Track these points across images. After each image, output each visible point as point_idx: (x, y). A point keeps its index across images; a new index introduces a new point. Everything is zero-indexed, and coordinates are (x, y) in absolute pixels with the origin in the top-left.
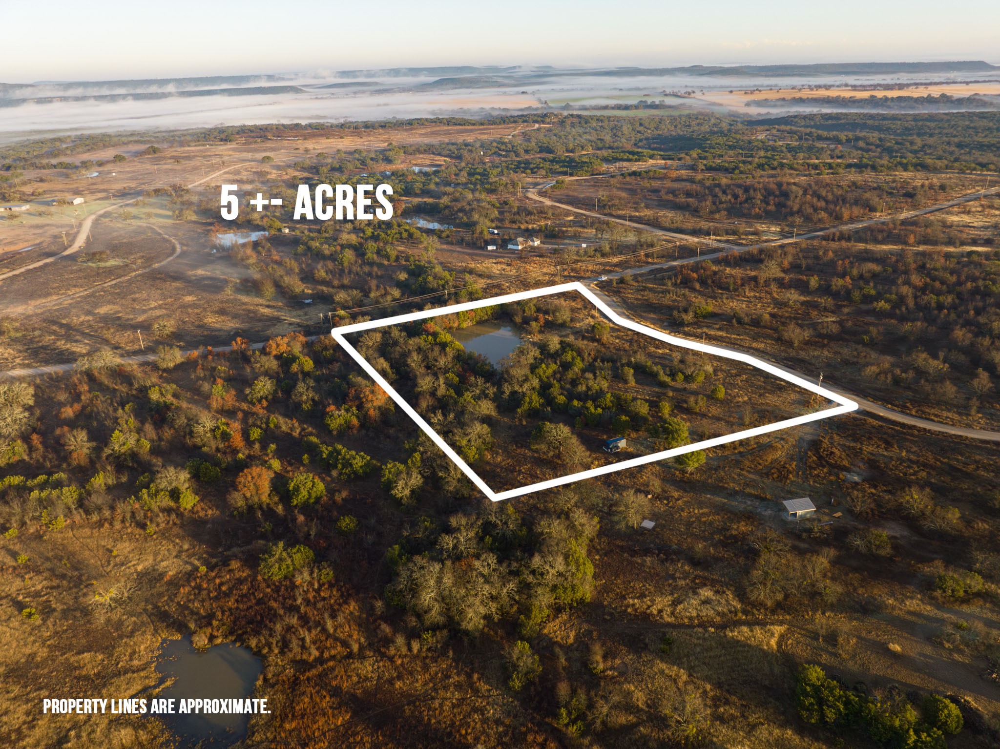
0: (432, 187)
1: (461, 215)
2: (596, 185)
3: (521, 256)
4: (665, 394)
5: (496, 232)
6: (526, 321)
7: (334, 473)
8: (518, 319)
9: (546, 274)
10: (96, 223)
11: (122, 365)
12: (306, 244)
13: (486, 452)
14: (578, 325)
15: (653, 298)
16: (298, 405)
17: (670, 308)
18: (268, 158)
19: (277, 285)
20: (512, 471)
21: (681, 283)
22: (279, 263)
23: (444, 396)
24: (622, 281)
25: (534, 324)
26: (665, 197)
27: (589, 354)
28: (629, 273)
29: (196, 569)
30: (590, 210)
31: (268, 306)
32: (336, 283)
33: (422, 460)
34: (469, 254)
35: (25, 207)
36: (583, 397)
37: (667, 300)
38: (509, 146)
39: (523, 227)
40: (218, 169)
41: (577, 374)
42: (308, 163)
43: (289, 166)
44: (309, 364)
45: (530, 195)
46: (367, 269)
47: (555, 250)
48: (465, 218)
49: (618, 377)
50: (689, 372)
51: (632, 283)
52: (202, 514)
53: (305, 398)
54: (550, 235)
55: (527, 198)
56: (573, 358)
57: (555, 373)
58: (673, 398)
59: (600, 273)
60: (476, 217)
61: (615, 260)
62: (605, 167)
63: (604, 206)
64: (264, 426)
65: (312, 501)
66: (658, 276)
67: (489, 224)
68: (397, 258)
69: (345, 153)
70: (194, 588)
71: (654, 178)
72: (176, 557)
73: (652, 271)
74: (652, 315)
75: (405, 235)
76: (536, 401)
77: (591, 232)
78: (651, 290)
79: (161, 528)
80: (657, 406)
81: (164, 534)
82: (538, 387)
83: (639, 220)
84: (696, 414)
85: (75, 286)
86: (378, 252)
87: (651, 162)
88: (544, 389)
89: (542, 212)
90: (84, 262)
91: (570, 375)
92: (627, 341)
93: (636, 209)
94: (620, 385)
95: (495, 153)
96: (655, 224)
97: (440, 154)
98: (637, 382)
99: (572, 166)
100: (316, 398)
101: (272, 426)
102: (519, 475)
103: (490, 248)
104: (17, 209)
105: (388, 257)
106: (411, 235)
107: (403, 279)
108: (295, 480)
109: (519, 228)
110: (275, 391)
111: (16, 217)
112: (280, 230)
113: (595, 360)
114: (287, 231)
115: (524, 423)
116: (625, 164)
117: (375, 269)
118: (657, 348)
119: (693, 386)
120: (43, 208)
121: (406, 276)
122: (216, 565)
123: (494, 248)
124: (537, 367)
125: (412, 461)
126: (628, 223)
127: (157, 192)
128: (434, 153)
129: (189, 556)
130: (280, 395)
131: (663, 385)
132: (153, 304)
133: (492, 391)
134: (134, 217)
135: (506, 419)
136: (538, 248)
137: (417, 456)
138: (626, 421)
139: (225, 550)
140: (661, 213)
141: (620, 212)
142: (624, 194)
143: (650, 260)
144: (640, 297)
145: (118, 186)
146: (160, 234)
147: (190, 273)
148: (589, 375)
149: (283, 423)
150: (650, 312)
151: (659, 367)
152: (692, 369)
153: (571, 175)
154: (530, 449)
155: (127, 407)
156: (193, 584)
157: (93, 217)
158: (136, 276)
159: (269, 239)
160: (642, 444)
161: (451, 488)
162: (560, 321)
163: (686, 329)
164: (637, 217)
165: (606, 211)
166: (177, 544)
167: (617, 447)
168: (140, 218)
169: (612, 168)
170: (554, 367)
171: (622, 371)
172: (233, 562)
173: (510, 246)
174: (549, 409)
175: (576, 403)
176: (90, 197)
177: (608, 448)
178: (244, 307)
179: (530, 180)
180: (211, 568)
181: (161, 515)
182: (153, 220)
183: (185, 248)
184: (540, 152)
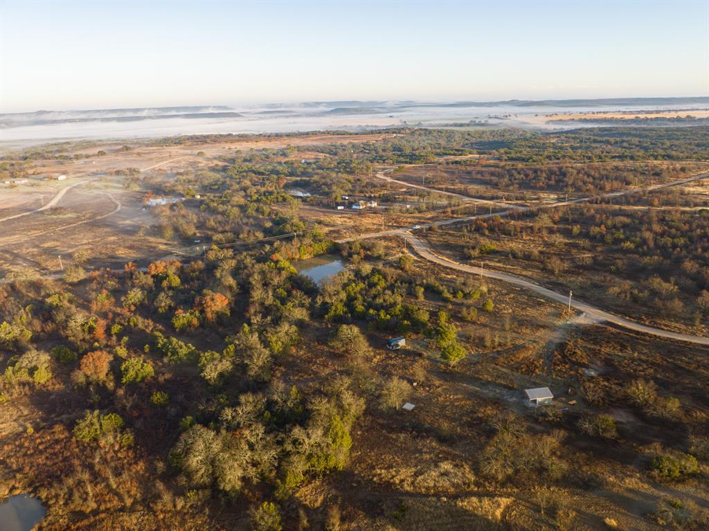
0: (310, 170)
1: (324, 187)
2: (427, 169)
3: (360, 213)
4: (446, 307)
5: (347, 198)
6: (350, 255)
7: (166, 360)
8: (345, 253)
9: (375, 224)
10: (69, 192)
11: (41, 280)
12: (207, 204)
13: (293, 348)
14: (390, 258)
15: (451, 240)
16: (156, 309)
17: (463, 247)
18: (202, 153)
19: (176, 230)
20: (309, 362)
21: (475, 230)
22: (184, 216)
23: (270, 305)
24: (430, 229)
25: (355, 256)
26: (474, 176)
27: (392, 277)
28: (436, 224)
29: (25, 431)
30: (419, 185)
31: (166, 244)
32: (220, 229)
33: (236, 351)
34: (323, 212)
35: (25, 181)
36: (378, 308)
37: (461, 242)
38: (372, 147)
39: (367, 195)
40: (166, 160)
41: (379, 291)
42: (229, 156)
43: (215, 158)
44: (176, 281)
45: (378, 175)
46: (245, 220)
47: (386, 209)
48: (327, 189)
49: (411, 294)
50: (467, 291)
51: (437, 230)
52: (50, 388)
53: (163, 304)
54: (385, 200)
55: (376, 177)
56: (379, 280)
57: (361, 289)
58: (450, 310)
59: (415, 224)
60: (334, 188)
61: (429, 216)
62: (437, 159)
63: (429, 183)
64: (126, 324)
65: (138, 380)
66: (458, 226)
67: (343, 192)
68: (270, 213)
69: (257, 150)
70: (17, 446)
71: (470, 165)
72: (15, 420)
73: (454, 223)
74: (448, 252)
75: (280, 199)
76: (341, 309)
77: (416, 198)
78: (450, 235)
79: (13, 397)
80: (437, 316)
81: (13, 403)
82: (345, 299)
83: (453, 191)
84: (468, 322)
85: (35, 229)
86: (257, 210)
87: (471, 156)
88: (350, 302)
89: (384, 186)
90: (49, 215)
91: (373, 291)
92: (425, 269)
93: (453, 184)
94: (412, 300)
95: (362, 151)
96: (465, 193)
97: (322, 152)
98: (425, 298)
99: (413, 158)
100: (172, 305)
101: (132, 324)
102: (313, 365)
103: (339, 208)
104: (19, 182)
105: (263, 213)
106: (284, 200)
107: (268, 226)
108: (127, 363)
109: (365, 196)
110: (144, 300)
111: (15, 186)
112: (194, 196)
113: (396, 282)
114: (198, 197)
115: (330, 326)
116: (452, 157)
117: (251, 220)
118: (447, 274)
119: (470, 302)
120: (35, 182)
121: (271, 224)
122: (43, 428)
123: (342, 208)
124: (348, 286)
125: (227, 352)
126: (444, 193)
127: (118, 173)
128: (318, 151)
129: (25, 421)
130: (146, 302)
131: (446, 300)
132: (85, 241)
133: (307, 301)
134: (97, 188)
135: (316, 324)
136: (374, 208)
137: (232, 347)
138: (407, 325)
139: (56, 417)
140: (471, 187)
141: (440, 186)
142: (446, 175)
143: (455, 216)
144: (441, 239)
145: (94, 170)
146: (110, 199)
147: (120, 222)
148: (389, 292)
149: (140, 322)
150: (447, 250)
151: (444, 287)
152: (470, 289)
153: (410, 163)
154: (328, 346)
155: (27, 308)
156: (17, 443)
157: (69, 188)
158: (81, 224)
159: (184, 203)
160: (419, 344)
161: (252, 373)
162: (376, 255)
163: (472, 261)
164: (451, 189)
165: (430, 186)
166: (21, 410)
167: (398, 345)
168: (101, 189)
169: (441, 160)
170: (362, 285)
171: (414, 289)
172: (57, 426)
173: (354, 207)
174: (349, 315)
175: (371, 311)
176: (71, 176)
177: (390, 345)
178: (149, 244)
179: (381, 167)
180: (37, 429)
181: (17, 387)
182: (110, 190)
183: (124, 207)
184: (393, 151)
